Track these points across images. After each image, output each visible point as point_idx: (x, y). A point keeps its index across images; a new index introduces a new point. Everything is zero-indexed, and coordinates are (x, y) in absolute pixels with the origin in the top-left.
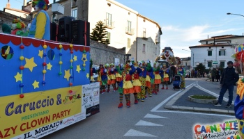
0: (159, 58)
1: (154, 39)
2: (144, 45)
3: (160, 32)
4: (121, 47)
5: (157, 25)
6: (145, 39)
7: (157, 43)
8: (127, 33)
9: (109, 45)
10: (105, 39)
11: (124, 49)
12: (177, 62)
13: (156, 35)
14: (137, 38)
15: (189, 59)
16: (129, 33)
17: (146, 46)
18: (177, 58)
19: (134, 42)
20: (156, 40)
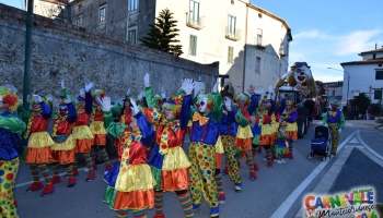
0: (282, 83)
1: (277, 48)
2: (259, 58)
3: (289, 37)
4: (211, 62)
5: (284, 23)
6: (259, 47)
7: (282, 56)
8: (227, 37)
9: (181, 56)
10: (175, 44)
11: (216, 65)
12: (318, 90)
13: (280, 42)
14: (246, 46)
15: (340, 84)
16: (232, 36)
17: (262, 61)
18: (319, 83)
19: (241, 53)
20: (281, 49)
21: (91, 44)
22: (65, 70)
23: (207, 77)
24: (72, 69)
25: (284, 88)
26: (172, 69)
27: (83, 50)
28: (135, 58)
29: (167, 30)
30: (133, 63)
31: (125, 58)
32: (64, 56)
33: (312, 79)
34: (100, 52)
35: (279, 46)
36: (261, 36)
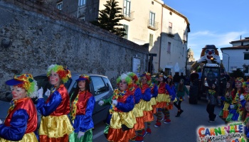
2: (170, 43)
3: (188, 29)
6: (170, 35)
11: (147, 46)
14: (162, 34)
16: (152, 27)
17: (172, 45)
19: (158, 38)
20: (184, 37)
21: (48, 19)
22: (20, 43)
23: (141, 55)
24: (26, 43)
26: (117, 47)
27: (40, 24)
28: (89, 36)
29: (113, 15)
30: (87, 40)
31: (80, 35)
32: (18, 28)
34: (57, 27)
36: (171, 28)
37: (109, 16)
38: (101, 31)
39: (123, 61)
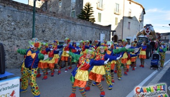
0: (140, 34)
2: (129, 23)
3: (144, 12)
4: (107, 25)
5: (141, 6)
6: (130, 18)
7: (140, 21)
8: (115, 13)
9: (95, 23)
10: (92, 17)
11: (110, 26)
13: (140, 15)
14: (123, 17)
15: (168, 34)
16: (117, 13)
17: (131, 24)
18: (158, 34)
19: (121, 20)
20: (140, 18)
21: (58, 19)
22: (48, 30)
23: (106, 32)
24: (50, 29)
25: (141, 36)
26: (91, 28)
27: (55, 21)
28: (75, 24)
29: (88, 11)
30: (75, 26)
31: (71, 24)
32: (47, 24)
33: (154, 32)
34: (61, 22)
35: (139, 17)
36: (130, 12)
37: (86, 12)
38: (81, 21)
39: (94, 35)
